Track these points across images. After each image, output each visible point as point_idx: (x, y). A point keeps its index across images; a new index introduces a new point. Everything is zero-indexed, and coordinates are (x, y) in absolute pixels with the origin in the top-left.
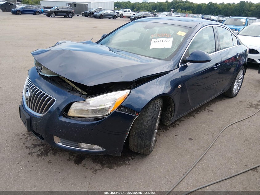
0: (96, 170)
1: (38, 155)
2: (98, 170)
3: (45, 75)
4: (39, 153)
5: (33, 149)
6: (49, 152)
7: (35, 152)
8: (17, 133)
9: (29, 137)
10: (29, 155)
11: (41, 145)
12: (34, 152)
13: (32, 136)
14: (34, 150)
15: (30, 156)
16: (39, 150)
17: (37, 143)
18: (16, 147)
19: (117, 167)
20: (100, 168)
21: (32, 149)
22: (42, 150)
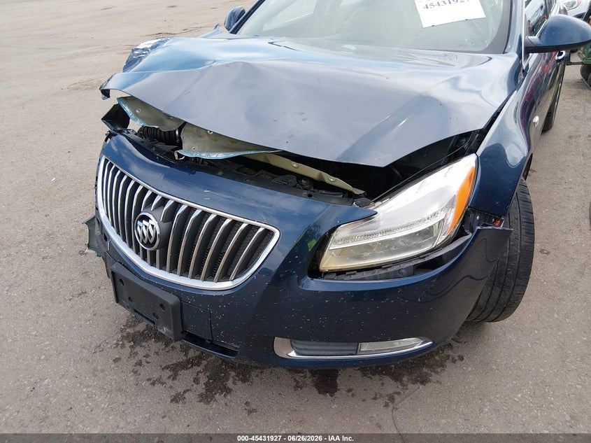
0: (392, 398)
1: (201, 395)
2: (396, 396)
3: (204, 156)
4: (201, 388)
5: (176, 382)
6: (227, 380)
7: (188, 390)
8: (93, 346)
9: (138, 349)
10: (174, 405)
11: (188, 362)
12: (185, 392)
13: (144, 344)
14: (179, 386)
15: (180, 405)
16: (196, 381)
17: (174, 362)
18: (120, 390)
19: (437, 373)
20: (398, 390)
21: (170, 382)
22: (203, 379)
